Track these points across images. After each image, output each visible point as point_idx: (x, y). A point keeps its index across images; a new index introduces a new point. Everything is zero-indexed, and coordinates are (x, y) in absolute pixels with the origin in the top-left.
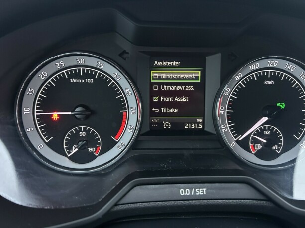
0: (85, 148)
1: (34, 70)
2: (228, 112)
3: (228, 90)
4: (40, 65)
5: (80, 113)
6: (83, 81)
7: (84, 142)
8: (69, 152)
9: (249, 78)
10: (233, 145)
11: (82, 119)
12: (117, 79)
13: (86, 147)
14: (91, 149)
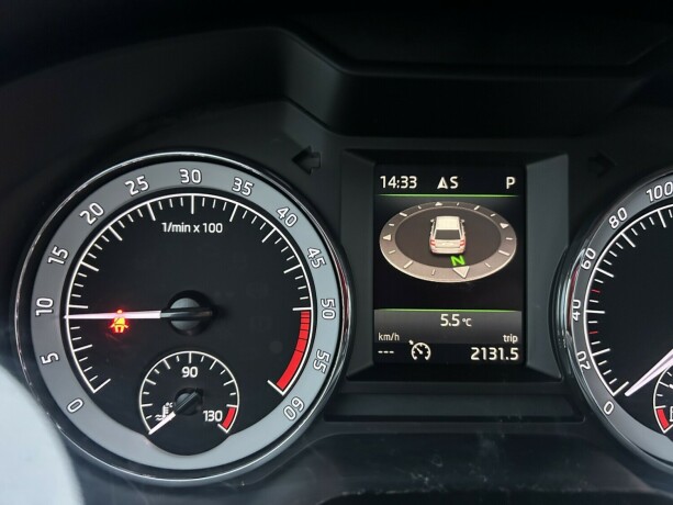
0: (195, 412)
1: (70, 198)
2: (590, 317)
3: (591, 254)
4: (84, 186)
5: (186, 315)
6: (197, 229)
7: (194, 395)
8: (153, 423)
9: (646, 221)
10: (609, 408)
11: (189, 332)
12: (287, 224)
13: (199, 408)
14: (212, 416)
